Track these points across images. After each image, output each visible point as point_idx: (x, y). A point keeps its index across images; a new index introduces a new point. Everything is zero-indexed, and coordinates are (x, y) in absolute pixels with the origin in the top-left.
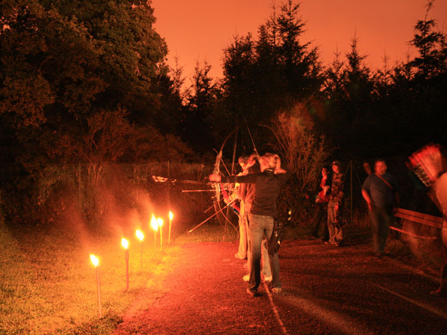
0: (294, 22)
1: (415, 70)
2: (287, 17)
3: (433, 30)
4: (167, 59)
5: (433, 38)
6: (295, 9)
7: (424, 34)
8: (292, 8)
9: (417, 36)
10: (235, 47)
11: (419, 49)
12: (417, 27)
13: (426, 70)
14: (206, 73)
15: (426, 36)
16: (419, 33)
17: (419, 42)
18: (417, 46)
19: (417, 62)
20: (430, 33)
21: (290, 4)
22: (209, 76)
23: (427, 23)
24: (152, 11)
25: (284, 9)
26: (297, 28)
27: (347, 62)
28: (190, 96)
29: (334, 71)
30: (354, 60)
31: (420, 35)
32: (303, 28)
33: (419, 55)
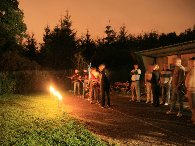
0: (69, 22)
1: (106, 41)
2: (67, 20)
3: (111, 29)
4: (26, 32)
5: (111, 31)
6: (69, 17)
7: (108, 30)
8: (68, 17)
9: (106, 30)
10: (47, 28)
11: (107, 34)
12: (106, 27)
13: (109, 41)
14: (33, 37)
15: (109, 30)
16: (107, 29)
17: (107, 32)
18: (106, 33)
19: (106, 38)
20: (110, 30)
21: (68, 15)
22: (34, 38)
23: (109, 27)
24: (23, 14)
25: (65, 17)
26: (70, 24)
27: (86, 37)
28: (25, 45)
29: (81, 39)
30: (88, 36)
31: (107, 30)
32: (72, 24)
33: (107, 36)
